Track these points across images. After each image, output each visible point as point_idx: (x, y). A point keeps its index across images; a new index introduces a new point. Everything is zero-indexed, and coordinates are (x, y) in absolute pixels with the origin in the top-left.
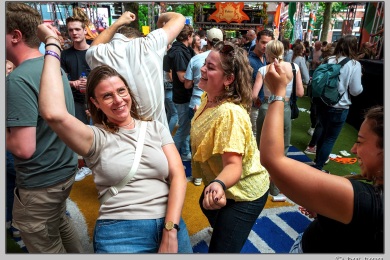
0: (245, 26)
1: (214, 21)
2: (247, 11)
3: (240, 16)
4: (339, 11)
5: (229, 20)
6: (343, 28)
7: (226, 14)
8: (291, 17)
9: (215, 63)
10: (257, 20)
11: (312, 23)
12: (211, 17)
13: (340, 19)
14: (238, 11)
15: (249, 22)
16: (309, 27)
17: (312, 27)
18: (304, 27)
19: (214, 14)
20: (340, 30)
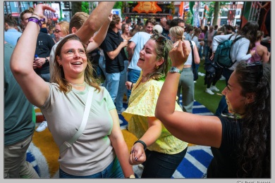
0: (158, 16)
1: (136, 12)
2: (160, 5)
3: (155, 8)
4: (224, 4)
5: (147, 11)
6: (228, 16)
7: (145, 7)
8: (191, 9)
9: (151, 49)
10: (168, 11)
11: (206, 12)
12: (134, 9)
13: (226, 10)
14: (153, 5)
15: (161, 12)
16: (204, 16)
17: (206, 15)
18: (201, 16)
19: (136, 7)
20: (226, 17)
